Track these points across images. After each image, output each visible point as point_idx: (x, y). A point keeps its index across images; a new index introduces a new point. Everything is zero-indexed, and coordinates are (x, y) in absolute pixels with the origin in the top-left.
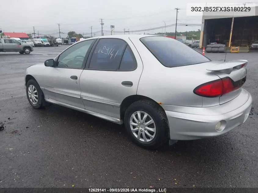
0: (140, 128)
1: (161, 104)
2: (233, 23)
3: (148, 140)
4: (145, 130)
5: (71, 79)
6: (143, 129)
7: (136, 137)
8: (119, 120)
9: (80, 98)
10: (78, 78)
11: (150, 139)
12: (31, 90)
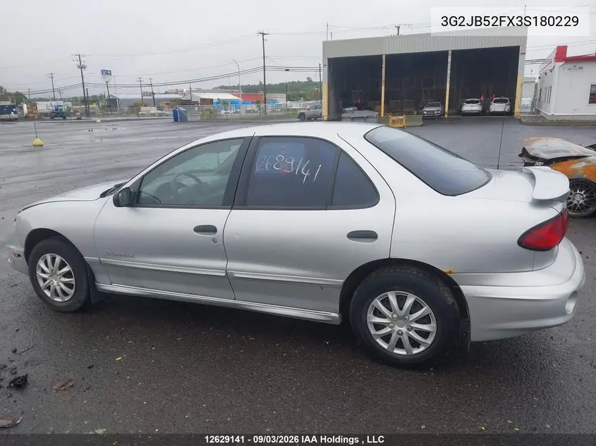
0: (397, 328)
1: (450, 272)
2: (384, 66)
3: (416, 351)
4: (409, 330)
5: (195, 233)
6: (404, 329)
7: (384, 348)
8: (333, 314)
9: (224, 275)
10: (219, 229)
11: (418, 348)
12: (47, 266)
